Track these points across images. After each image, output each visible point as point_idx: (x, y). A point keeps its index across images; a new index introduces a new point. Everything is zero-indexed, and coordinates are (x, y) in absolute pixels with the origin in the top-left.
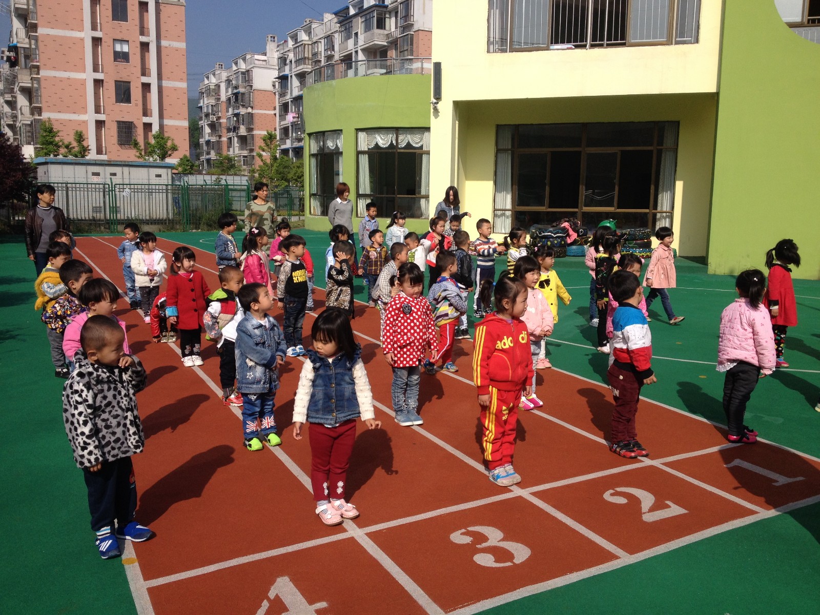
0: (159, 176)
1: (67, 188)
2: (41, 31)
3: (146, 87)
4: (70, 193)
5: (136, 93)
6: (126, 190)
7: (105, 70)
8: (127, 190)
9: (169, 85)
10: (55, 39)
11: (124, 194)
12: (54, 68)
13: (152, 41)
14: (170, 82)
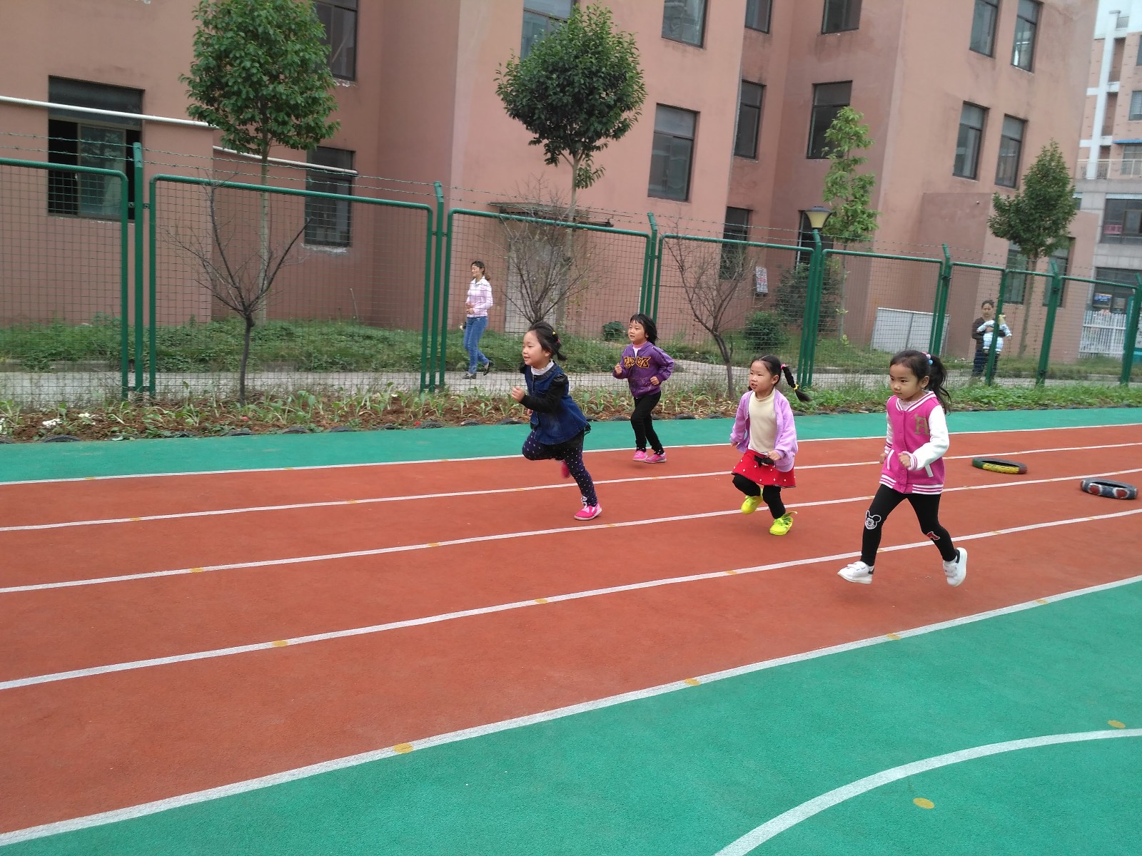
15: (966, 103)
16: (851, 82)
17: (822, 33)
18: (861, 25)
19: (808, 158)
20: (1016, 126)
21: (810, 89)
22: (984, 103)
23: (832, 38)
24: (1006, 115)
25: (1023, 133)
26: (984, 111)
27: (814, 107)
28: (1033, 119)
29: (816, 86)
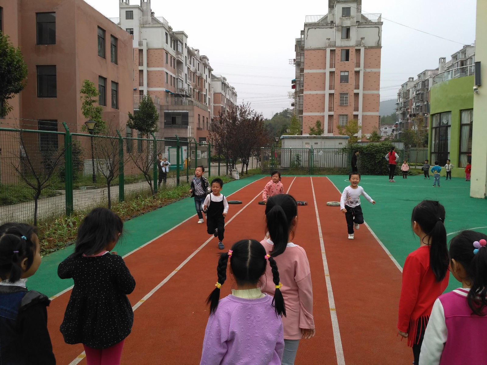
0: (341, 144)
2: (306, 71)
3: (357, 95)
5: (351, 99)
7: (335, 89)
8: (321, 152)
9: (369, 93)
10: (311, 75)
11: (319, 154)
12: (310, 90)
13: (361, 70)
14: (370, 91)
15: (100, 76)
16: (56, 65)
17: (37, 44)
18: (56, 43)
19: (38, 97)
20: (115, 85)
21: (35, 67)
22: (105, 77)
23: (42, 47)
24: (112, 81)
25: (117, 87)
26: (105, 79)
27: (38, 75)
28: (120, 83)
29: (37, 66)
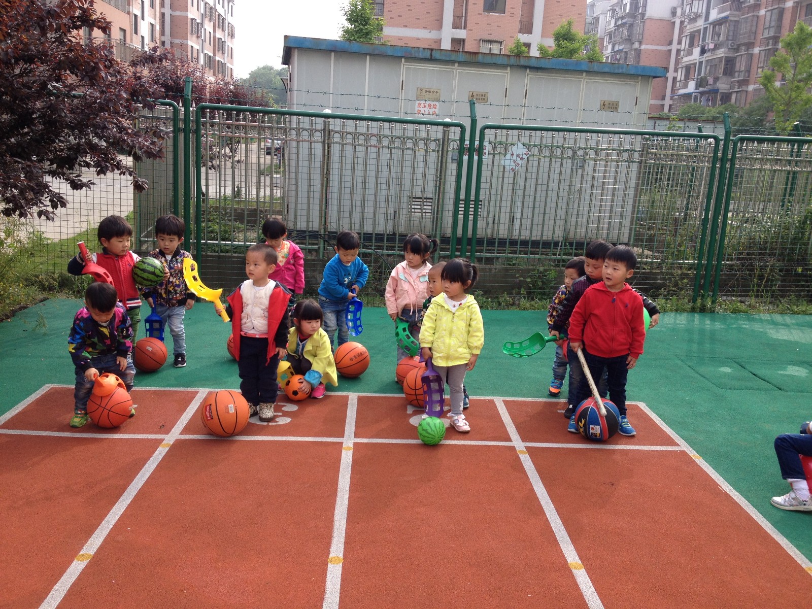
0: (612, 107)
1: (327, 133)
4: (336, 149)
6: (514, 150)
8: (518, 150)
11: (507, 162)
